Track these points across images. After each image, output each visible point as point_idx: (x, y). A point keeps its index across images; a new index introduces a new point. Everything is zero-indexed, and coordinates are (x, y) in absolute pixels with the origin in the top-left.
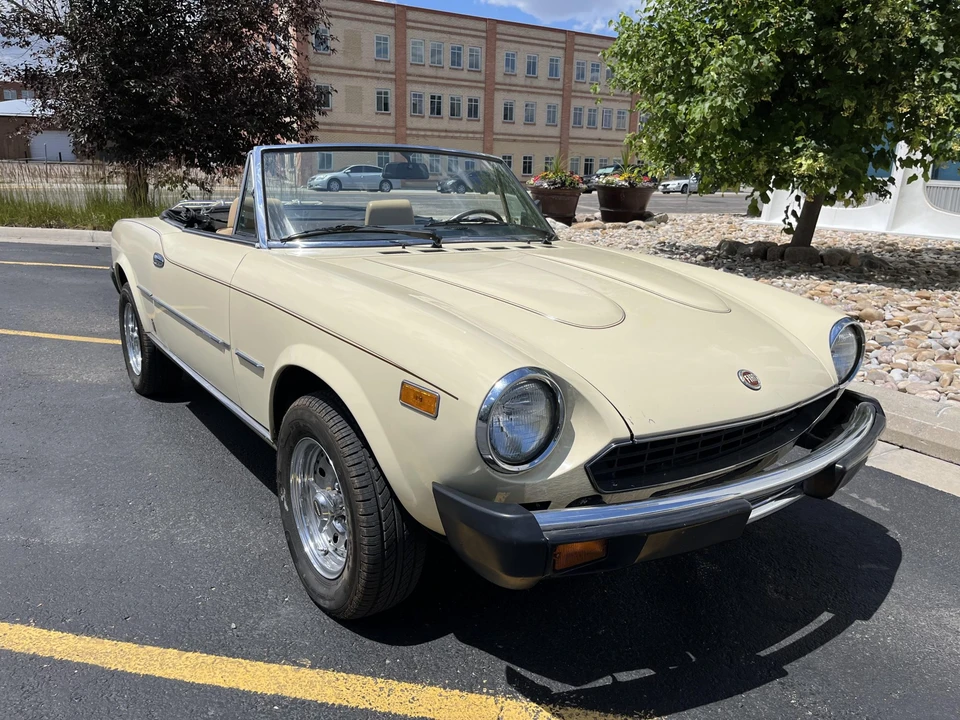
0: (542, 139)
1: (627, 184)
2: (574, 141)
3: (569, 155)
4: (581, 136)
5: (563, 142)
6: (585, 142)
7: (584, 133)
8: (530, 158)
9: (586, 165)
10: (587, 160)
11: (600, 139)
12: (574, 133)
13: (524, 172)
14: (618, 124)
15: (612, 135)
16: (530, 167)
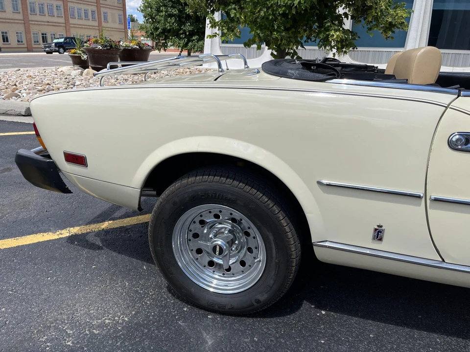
0: (12, 21)
1: (138, 47)
2: (33, 23)
3: (31, 31)
4: (35, 19)
5: (26, 23)
6: (39, 23)
7: (38, 18)
8: (6, 33)
9: (43, 37)
10: (43, 34)
11: (48, 22)
12: (31, 17)
13: (4, 41)
14: (58, 14)
15: (55, 19)
16: (7, 38)
